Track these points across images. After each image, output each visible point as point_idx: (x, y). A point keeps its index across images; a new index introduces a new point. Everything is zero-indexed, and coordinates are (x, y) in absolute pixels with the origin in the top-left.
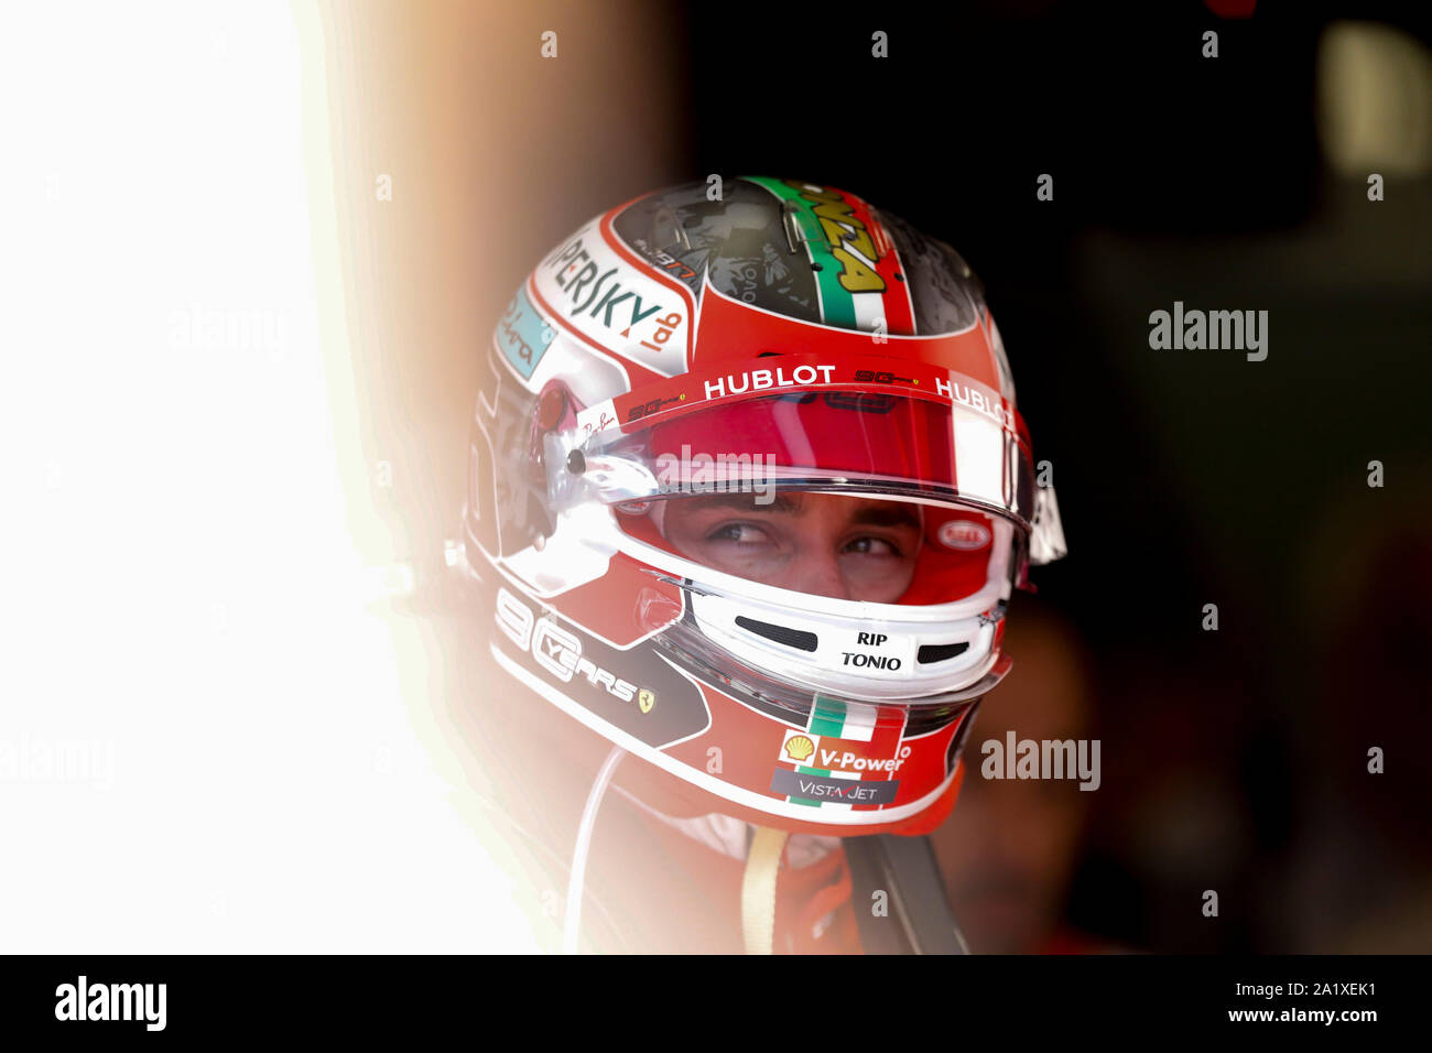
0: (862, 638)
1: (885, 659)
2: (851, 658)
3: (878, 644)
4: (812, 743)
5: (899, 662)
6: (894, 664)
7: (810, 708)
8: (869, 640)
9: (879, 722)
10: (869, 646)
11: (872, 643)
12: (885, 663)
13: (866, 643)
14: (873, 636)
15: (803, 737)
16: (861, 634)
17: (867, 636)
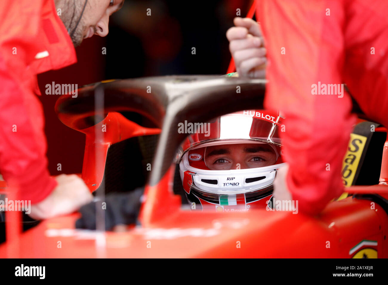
0: (228, 179)
1: (234, 183)
2: (225, 184)
3: (232, 180)
4: (222, 208)
5: (239, 184)
6: (237, 184)
7: (218, 199)
8: (230, 179)
9: (237, 199)
10: (230, 181)
11: (231, 180)
12: (234, 184)
13: (229, 180)
14: (231, 178)
15: (220, 207)
16: (228, 178)
17: (229, 178)
